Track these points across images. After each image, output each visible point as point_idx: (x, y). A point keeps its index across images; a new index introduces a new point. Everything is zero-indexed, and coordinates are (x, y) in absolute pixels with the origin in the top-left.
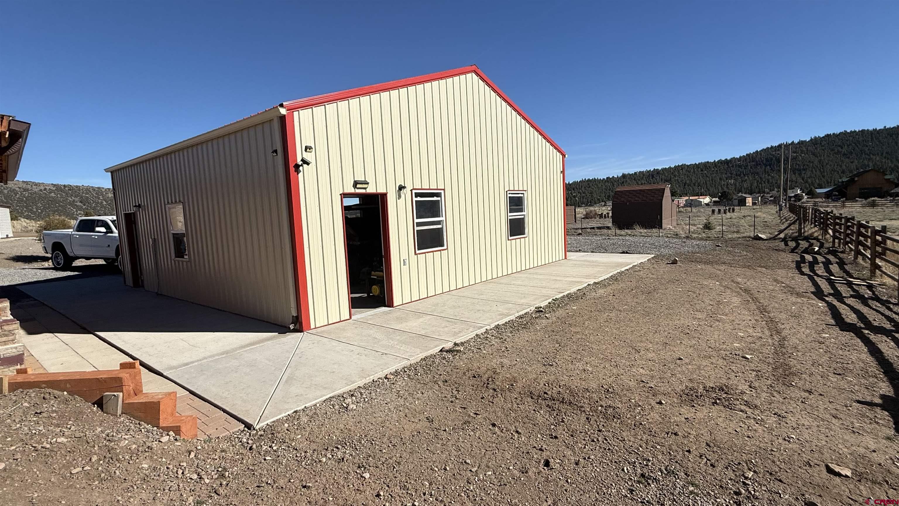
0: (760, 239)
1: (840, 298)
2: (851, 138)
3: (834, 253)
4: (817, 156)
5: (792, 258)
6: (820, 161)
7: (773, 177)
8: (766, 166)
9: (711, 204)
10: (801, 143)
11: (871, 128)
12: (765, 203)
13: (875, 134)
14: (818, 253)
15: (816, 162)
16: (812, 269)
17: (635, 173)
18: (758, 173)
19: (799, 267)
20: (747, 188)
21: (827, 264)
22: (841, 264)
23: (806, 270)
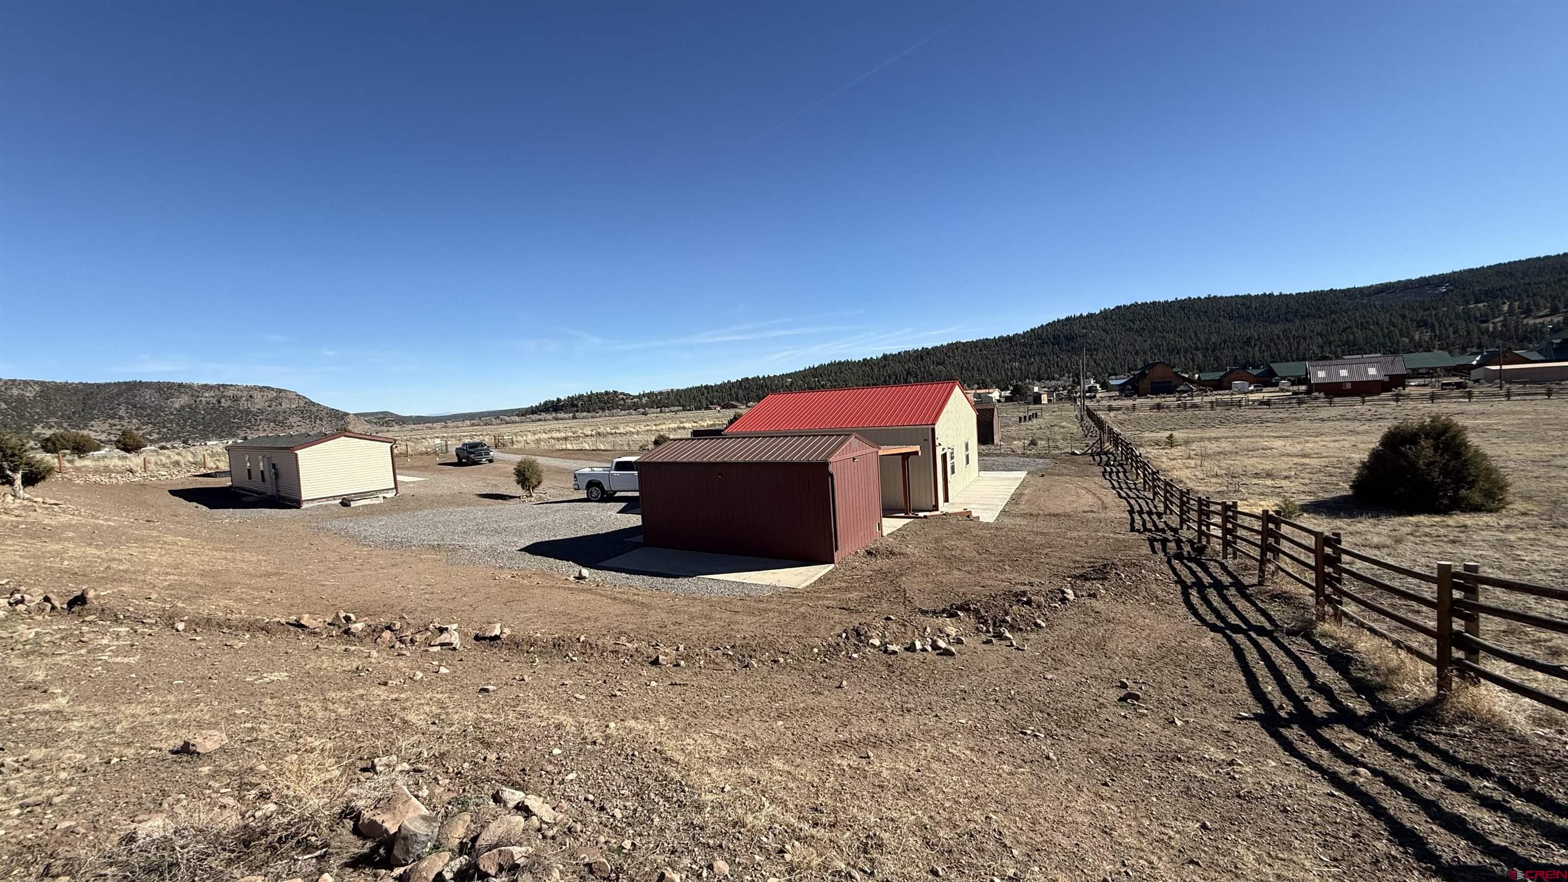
0: (1076, 454)
1: (1121, 488)
2: (1142, 312)
3: (1121, 465)
4: (1108, 333)
5: (1098, 470)
6: (1112, 339)
7: (1062, 359)
8: (1054, 345)
9: (1003, 400)
10: (1090, 316)
11: (1162, 300)
12: (1061, 399)
13: (1166, 307)
14: (1113, 465)
15: (1108, 340)
16: (1110, 477)
17: (899, 353)
18: (1045, 354)
19: (1104, 476)
20: (1035, 373)
21: (1118, 472)
22: (1125, 472)
23: (1108, 477)
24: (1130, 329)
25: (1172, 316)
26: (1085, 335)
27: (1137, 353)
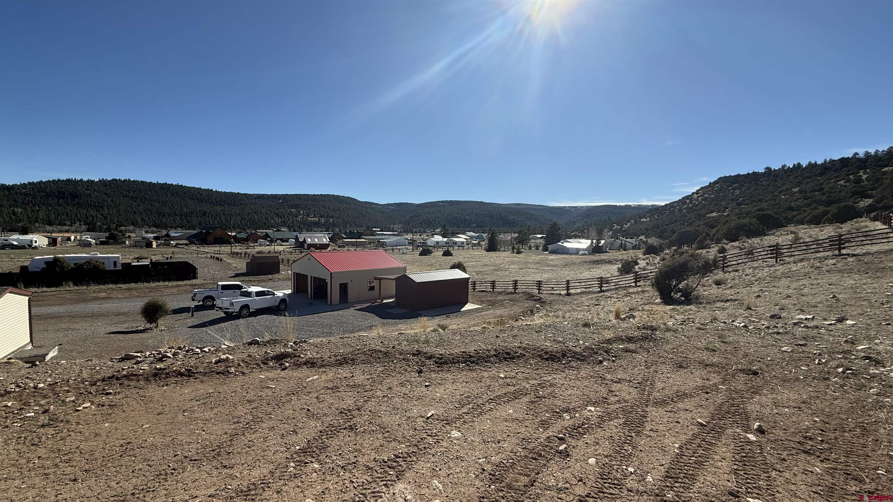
24: (126, 196)
25: (156, 192)
26: (89, 195)
27: (135, 213)
